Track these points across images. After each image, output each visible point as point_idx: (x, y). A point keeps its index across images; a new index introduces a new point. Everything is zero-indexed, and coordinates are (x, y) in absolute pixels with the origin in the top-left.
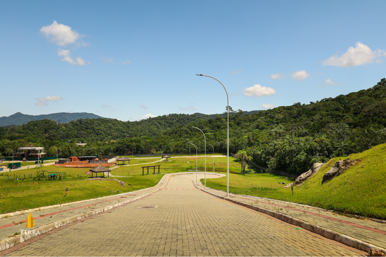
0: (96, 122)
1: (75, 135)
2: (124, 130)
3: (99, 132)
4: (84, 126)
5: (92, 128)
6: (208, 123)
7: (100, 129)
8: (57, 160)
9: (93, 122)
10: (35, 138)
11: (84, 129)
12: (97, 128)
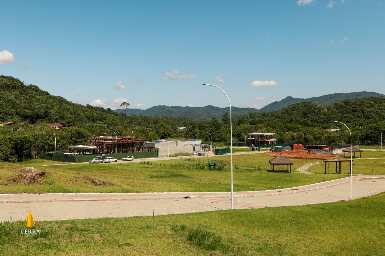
3: (370, 115)
4: (351, 108)
5: (361, 110)
7: (372, 112)
9: (363, 103)
10: (276, 122)
11: (350, 111)
12: (368, 110)
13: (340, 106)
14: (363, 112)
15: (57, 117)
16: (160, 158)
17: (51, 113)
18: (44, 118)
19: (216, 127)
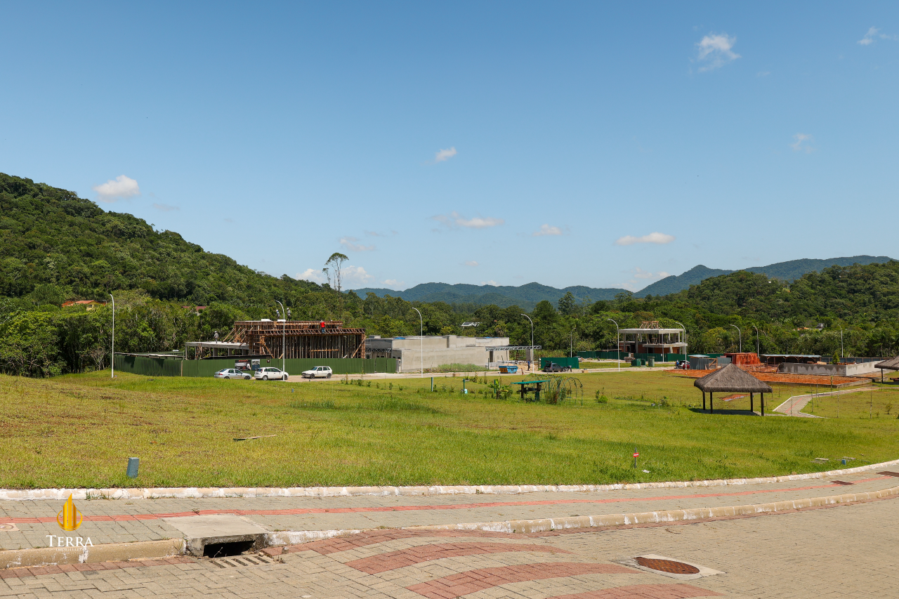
0: (883, 272)
1: (818, 310)
3: (889, 301)
4: (844, 284)
5: (870, 289)
7: (894, 293)
9: (872, 274)
11: (843, 292)
12: (885, 290)
13: (820, 281)
14: (872, 294)
15: (212, 295)
16: (402, 375)
17: (199, 287)
18: (185, 296)
19: (545, 318)
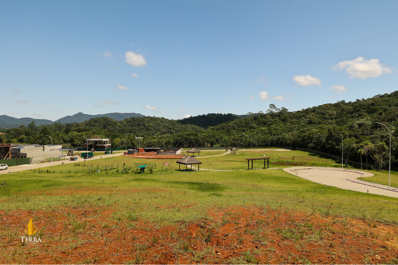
0: (147, 119)
1: (129, 131)
2: (170, 127)
3: (149, 128)
4: (136, 123)
5: (143, 124)
6: (253, 119)
7: (150, 126)
8: (126, 151)
9: (144, 120)
10: (99, 131)
11: (136, 125)
12: (148, 125)
13: (129, 121)
14: (144, 126)
16: (33, 165)
